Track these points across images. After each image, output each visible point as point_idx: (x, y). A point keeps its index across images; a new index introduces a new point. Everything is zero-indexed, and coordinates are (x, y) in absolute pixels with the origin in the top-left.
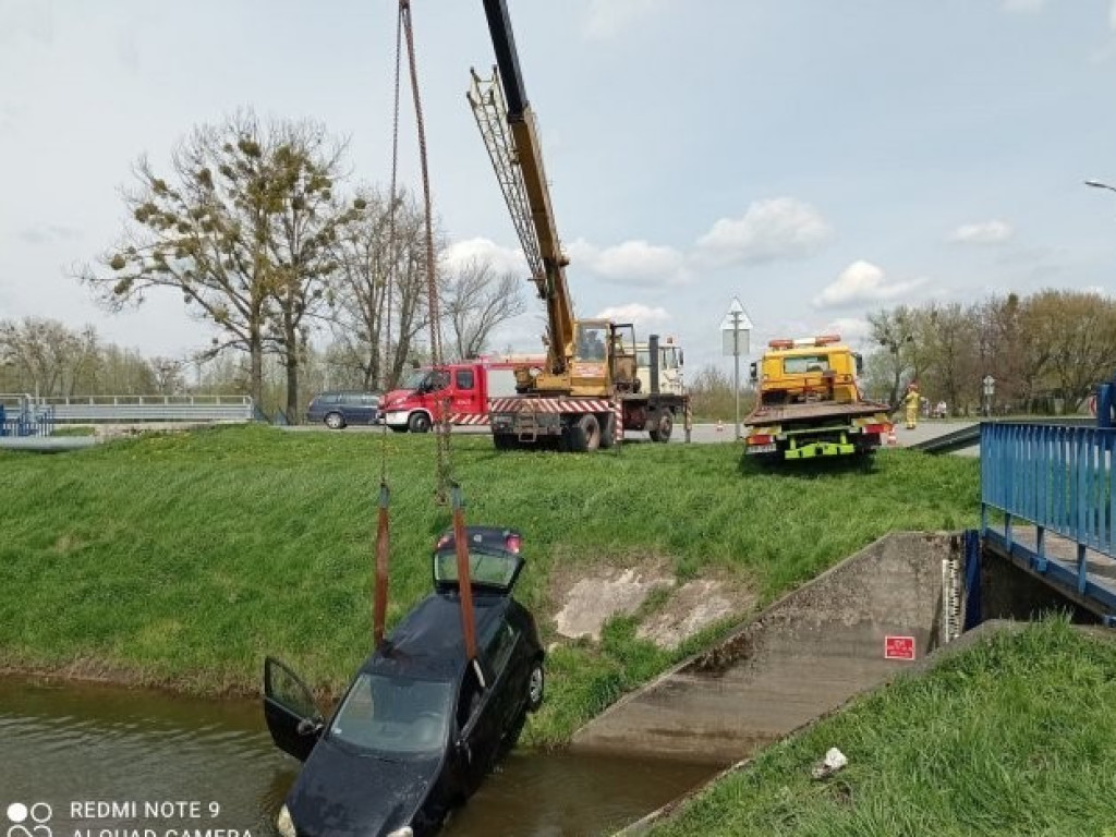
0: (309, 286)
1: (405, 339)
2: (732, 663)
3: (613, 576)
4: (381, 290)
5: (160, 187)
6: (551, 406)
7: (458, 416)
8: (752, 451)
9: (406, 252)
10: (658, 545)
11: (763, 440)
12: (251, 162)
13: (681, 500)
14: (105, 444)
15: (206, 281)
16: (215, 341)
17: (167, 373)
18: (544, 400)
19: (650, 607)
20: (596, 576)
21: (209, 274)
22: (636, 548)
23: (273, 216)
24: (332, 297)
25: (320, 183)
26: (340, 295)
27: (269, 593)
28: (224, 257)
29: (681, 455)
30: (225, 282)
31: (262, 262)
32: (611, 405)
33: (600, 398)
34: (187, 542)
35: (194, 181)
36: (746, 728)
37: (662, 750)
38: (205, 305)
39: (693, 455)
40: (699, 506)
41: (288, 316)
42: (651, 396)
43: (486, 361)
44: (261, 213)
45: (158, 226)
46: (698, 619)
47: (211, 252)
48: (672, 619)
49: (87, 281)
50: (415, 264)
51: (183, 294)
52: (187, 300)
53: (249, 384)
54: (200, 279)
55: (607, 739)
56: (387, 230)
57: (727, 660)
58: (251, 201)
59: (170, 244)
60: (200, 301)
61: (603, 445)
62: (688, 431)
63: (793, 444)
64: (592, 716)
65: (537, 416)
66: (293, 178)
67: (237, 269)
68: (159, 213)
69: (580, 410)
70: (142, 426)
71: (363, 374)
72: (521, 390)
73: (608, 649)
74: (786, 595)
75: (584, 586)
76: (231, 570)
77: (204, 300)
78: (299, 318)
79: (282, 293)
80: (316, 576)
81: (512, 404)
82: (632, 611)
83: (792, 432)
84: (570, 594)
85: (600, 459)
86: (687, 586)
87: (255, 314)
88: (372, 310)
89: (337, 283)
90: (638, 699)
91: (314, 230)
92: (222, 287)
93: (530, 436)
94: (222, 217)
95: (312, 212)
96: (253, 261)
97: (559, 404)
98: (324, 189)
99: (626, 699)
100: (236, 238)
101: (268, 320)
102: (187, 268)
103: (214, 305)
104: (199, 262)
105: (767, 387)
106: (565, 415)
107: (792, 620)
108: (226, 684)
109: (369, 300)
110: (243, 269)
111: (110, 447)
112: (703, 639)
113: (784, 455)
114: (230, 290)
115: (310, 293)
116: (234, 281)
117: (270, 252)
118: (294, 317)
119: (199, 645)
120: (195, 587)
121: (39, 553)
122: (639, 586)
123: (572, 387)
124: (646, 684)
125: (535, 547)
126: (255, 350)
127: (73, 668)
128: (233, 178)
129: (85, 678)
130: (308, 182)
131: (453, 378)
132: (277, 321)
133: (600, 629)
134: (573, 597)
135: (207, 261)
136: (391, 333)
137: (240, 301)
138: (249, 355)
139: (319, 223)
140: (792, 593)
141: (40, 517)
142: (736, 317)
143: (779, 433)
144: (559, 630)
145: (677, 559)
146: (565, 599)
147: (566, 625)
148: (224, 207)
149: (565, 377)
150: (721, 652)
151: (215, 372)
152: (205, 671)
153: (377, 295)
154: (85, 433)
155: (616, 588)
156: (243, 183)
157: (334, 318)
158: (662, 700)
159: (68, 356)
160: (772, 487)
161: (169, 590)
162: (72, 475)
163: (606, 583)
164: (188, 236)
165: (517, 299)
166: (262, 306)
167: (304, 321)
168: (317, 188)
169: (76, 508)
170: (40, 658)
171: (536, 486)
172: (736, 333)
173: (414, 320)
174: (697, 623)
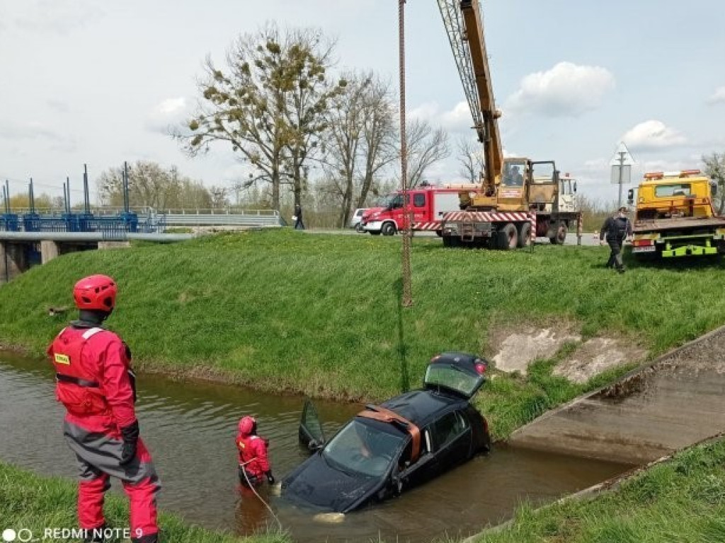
0: (309, 139)
1: (369, 174)
2: (629, 395)
3: (535, 332)
4: (354, 141)
5: (218, 76)
6: (485, 217)
7: (419, 224)
8: (636, 251)
9: (372, 116)
10: (568, 313)
11: (646, 244)
12: (274, 57)
13: (583, 283)
14: (198, 238)
15: (246, 137)
16: (251, 176)
17: (218, 196)
18: (480, 213)
19: (562, 354)
20: (522, 332)
21: (248, 132)
22: (550, 314)
23: (287, 93)
24: (323, 147)
25: (317, 70)
26: (328, 145)
27: (306, 332)
28: (257, 121)
29: (576, 253)
30: (257, 137)
31: (280, 123)
32: (529, 216)
33: (519, 212)
34: (255, 299)
35: (239, 71)
36: (637, 439)
37: (574, 448)
38: (246, 153)
39: (586, 253)
40: (597, 288)
41: (296, 159)
42: (553, 213)
43: (433, 188)
44: (280, 91)
45: (217, 102)
46: (599, 365)
47: (249, 118)
48: (579, 364)
49: (176, 138)
50: (377, 124)
51: (231, 145)
52: (235, 149)
53: (270, 204)
54: (242, 135)
55: (534, 438)
56: (359, 101)
57: (625, 393)
58: (274, 83)
59: (223, 113)
60: (242, 150)
61: (520, 245)
62: (579, 237)
63: (668, 246)
64: (525, 423)
65: (475, 224)
66: (301, 66)
67: (265, 128)
68: (218, 93)
69: (506, 219)
70: (220, 228)
71: (342, 198)
72: (463, 207)
73: (533, 380)
74: (672, 350)
75: (513, 339)
76: (281, 318)
77: (245, 149)
78: (302, 161)
79: (292, 144)
80: (335, 324)
81: (458, 215)
82: (548, 357)
83: (667, 238)
84: (504, 343)
85: (520, 255)
86: (590, 342)
87: (276, 158)
88: (348, 155)
89: (327, 137)
90: (559, 414)
91: (313, 101)
92: (256, 140)
93: (470, 237)
94: (256, 95)
95: (312, 89)
96: (274, 123)
97: (491, 215)
98: (320, 74)
99: (547, 413)
100: (264, 108)
101: (283, 161)
102: (235, 128)
103: (250, 152)
104: (242, 124)
105: (642, 207)
106: (495, 223)
107: (677, 367)
108: (284, 387)
109: (347, 148)
110: (269, 128)
111: (201, 241)
112: (606, 378)
113: (661, 253)
114: (260, 142)
115: (309, 144)
116: (263, 136)
117: (285, 118)
118: (299, 159)
119: (266, 362)
120: (260, 327)
121: (169, 303)
122: (554, 340)
123: (498, 205)
124: (564, 404)
125: (479, 312)
126: (275, 182)
127: (193, 372)
128: (263, 68)
129: (200, 377)
130: (310, 69)
131: (412, 199)
132: (289, 162)
133: (527, 367)
134: (506, 345)
135: (247, 124)
136: (360, 170)
137: (267, 149)
138: (271, 185)
139: (316, 96)
140: (677, 349)
141: (168, 281)
142: (622, 156)
143: (659, 239)
144: (497, 367)
145: (582, 324)
146: (501, 346)
147: (502, 364)
148: (257, 88)
149: (493, 198)
150: (621, 386)
151: (247, 195)
152: (271, 377)
153: (352, 146)
154: (184, 231)
155: (536, 341)
156: (269, 71)
157: (324, 161)
158: (576, 416)
159: (162, 185)
160: (654, 277)
161: (246, 328)
162: (185, 256)
163: (529, 337)
164: (235, 107)
165: (445, 146)
166: (280, 153)
167: (306, 162)
168: (316, 73)
169: (188, 276)
170: (174, 364)
171: (478, 271)
172: (621, 167)
173: (376, 161)
174: (599, 366)
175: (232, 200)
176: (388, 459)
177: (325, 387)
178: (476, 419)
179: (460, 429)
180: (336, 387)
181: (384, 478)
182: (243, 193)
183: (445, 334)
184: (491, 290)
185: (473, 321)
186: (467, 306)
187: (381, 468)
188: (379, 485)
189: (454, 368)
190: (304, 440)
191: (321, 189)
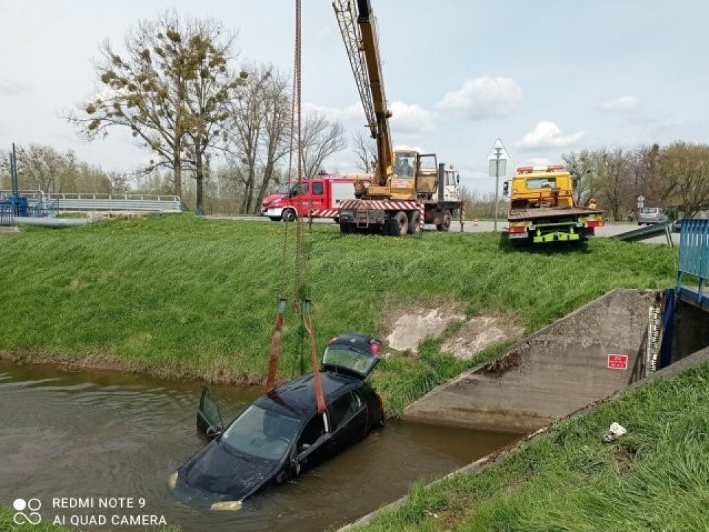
0: (211, 128)
1: (271, 163)
2: (508, 369)
3: (424, 312)
4: (256, 131)
5: (117, 60)
6: (378, 205)
7: (318, 211)
8: (512, 237)
9: (272, 107)
10: (453, 294)
11: (520, 230)
12: (175, 46)
13: (467, 267)
14: (93, 223)
15: (146, 123)
16: (152, 162)
17: (118, 182)
18: (374, 202)
19: (450, 333)
20: (413, 313)
21: (148, 118)
22: (438, 296)
23: (189, 81)
24: (225, 135)
25: (219, 60)
26: (230, 134)
27: (206, 318)
28: (158, 108)
29: (460, 239)
30: (158, 123)
31: (182, 111)
32: (418, 205)
33: (409, 201)
34: (153, 285)
35: (139, 57)
36: (515, 409)
37: (461, 420)
38: (146, 139)
39: (468, 239)
40: (480, 271)
41: (198, 147)
42: (439, 203)
43: (331, 178)
44: (181, 79)
45: (115, 86)
46: (482, 341)
47: (149, 104)
48: (464, 341)
49: (72, 121)
50: (278, 115)
51: (132, 131)
52: (135, 135)
53: (172, 190)
54: (143, 121)
55: (425, 413)
56: (260, 93)
57: (505, 367)
58: (174, 71)
59: (123, 98)
60: (142, 135)
61: (410, 232)
62: (462, 225)
63: (539, 233)
64: (417, 399)
65: (369, 211)
66: (202, 57)
67: (166, 115)
68: (116, 77)
69: (397, 208)
70: (117, 213)
71: (245, 185)
72: (358, 196)
73: (424, 358)
74: (544, 327)
75: (405, 319)
76: (180, 304)
77: (146, 135)
78: (204, 148)
79: (194, 132)
80: (235, 309)
81: (354, 203)
82: (437, 336)
83: (539, 225)
84: (396, 323)
85: (410, 241)
86: (473, 320)
87: (177, 145)
88: (250, 144)
89: (229, 127)
90: (447, 389)
91: (215, 91)
92: (157, 127)
93: (365, 224)
94: (156, 82)
95: (214, 79)
96: (175, 110)
97: (384, 204)
98: (221, 65)
99: (436, 389)
100: (165, 95)
101: (185, 149)
102: (134, 114)
103: (151, 138)
104: (142, 110)
105: (516, 197)
106: (387, 211)
107: (549, 342)
108: (183, 373)
109: (249, 138)
110: (170, 115)
111: (96, 226)
112: (488, 354)
113: (532, 240)
114: (161, 129)
115: (211, 132)
116: (164, 122)
117: (187, 106)
118: (201, 147)
119: (165, 348)
120: (159, 313)
121: (60, 290)
122: (441, 320)
123: (392, 194)
124: (451, 380)
125: (374, 295)
126: (177, 168)
127: (85, 361)
128: (163, 56)
129: (94, 366)
130: (211, 60)
131: (310, 187)
132: (191, 150)
133: (417, 345)
134: (398, 325)
135: (147, 110)
136: (262, 159)
137: (167, 135)
138: (173, 171)
139: (218, 87)
140: (548, 326)
141: (60, 267)
142: (498, 152)
143: (530, 225)
144: (390, 346)
145: (467, 304)
146: (393, 326)
147: (394, 342)
148: (157, 75)
149: (387, 188)
150: (501, 361)
151: (148, 181)
152: (168, 363)
153: (253, 135)
154: (78, 216)
155: (426, 321)
156: (170, 59)
157: (226, 149)
158: (462, 390)
159: (57, 169)
160: (528, 260)
161: (143, 315)
162: (79, 242)
163: (419, 317)
164: (135, 93)
165: (342, 139)
166: (181, 140)
167: (208, 150)
168: (217, 64)
169: (82, 263)
170: (65, 354)
171: (373, 256)
172: (497, 162)
173: (277, 151)
174: (481, 343)
175: (134, 186)
176: (287, 442)
177: (225, 371)
178: (371, 397)
179: (357, 408)
180: (237, 372)
181: (283, 461)
182: (145, 179)
183: (342, 316)
184: (385, 274)
185: (368, 303)
186: (362, 289)
187: (280, 451)
188: (278, 469)
189: (350, 349)
190: (202, 426)
191: (223, 176)
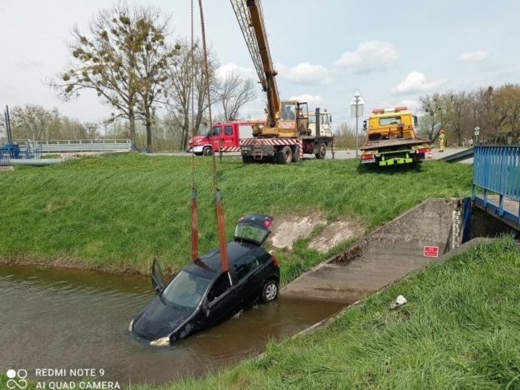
0: (155, 87)
1: (200, 112)
2: (353, 259)
3: (298, 220)
4: (188, 89)
5: (84, 40)
6: (269, 142)
7: (225, 147)
8: (363, 162)
9: (200, 70)
10: (319, 206)
11: (369, 157)
12: (126, 27)
13: (329, 185)
14: (65, 162)
15: (107, 86)
16: (113, 114)
17: (91, 130)
18: (266, 140)
19: (315, 234)
20: (290, 220)
21: (108, 82)
22: (309, 207)
23: (137, 54)
24: (166, 93)
25: (158, 37)
26: (170, 91)
27: (142, 228)
28: (115, 74)
29: (330, 165)
30: (116, 86)
31: (133, 76)
32: (297, 141)
33: (292, 138)
35: (100, 37)
36: (359, 288)
37: (320, 297)
38: (108, 97)
39: (335, 165)
40: (338, 188)
41: (146, 102)
42: (316, 138)
43: (238, 122)
44: (132, 52)
45: (83, 60)
46: (337, 239)
47: (109, 72)
48: (325, 240)
49: (53, 86)
50: (204, 76)
51: (97, 92)
52: (99, 95)
53: (128, 135)
54: (105, 85)
55: (295, 292)
56: (190, 60)
57: (351, 258)
58: (126, 46)
59: (90, 68)
60: (105, 95)
61: (293, 161)
62: (333, 154)
63: (383, 158)
64: (289, 283)
65: (263, 147)
66: (146, 35)
67: (122, 80)
68: (85, 53)
69: (283, 144)
70: (82, 154)
71: (182, 129)
72: (255, 135)
73: (296, 253)
74: (379, 228)
75: (285, 225)
76: (124, 218)
77: (107, 95)
78: (151, 103)
79: (143, 91)
80: (163, 221)
81: (251, 142)
82: (306, 236)
83: (383, 153)
84: (278, 228)
85: (292, 167)
86: (332, 224)
87: (131, 101)
88: (185, 99)
89: (168, 86)
90: (310, 275)
91: (156, 60)
92: (115, 88)
93: (259, 157)
94: (114, 55)
95: (155, 51)
96: (128, 75)
97: (273, 141)
98: (161, 40)
99: (304, 275)
100: (120, 65)
101: (137, 104)
102: (98, 80)
103: (111, 97)
104: (104, 76)
105: (371, 132)
106: (276, 146)
107: (381, 239)
109: (183, 94)
110: (124, 80)
111: (67, 164)
112: (340, 248)
113: (379, 163)
114: (118, 90)
115: (155, 91)
116: (120, 85)
117: (136, 72)
118: (148, 102)
119: (112, 251)
120: (109, 226)
121: (40, 211)
122: (310, 225)
123: (279, 133)
124: (313, 268)
125: (262, 208)
126: (131, 118)
127: (57, 261)
128: (118, 35)
129: (62, 265)
130: (153, 37)
131: (223, 130)
132: (141, 104)
133: (292, 244)
134: (280, 230)
135: (107, 76)
136: (194, 109)
137: (123, 95)
138: (128, 120)
139: (159, 56)
140: (381, 227)
141: (38, 195)
142: (357, 98)
143: (377, 154)
144: (273, 245)
145: (328, 213)
146: (277, 230)
147: (277, 243)
148: (114, 50)
149: (276, 128)
150: (348, 254)
152: (115, 263)
153: (187, 91)
154: (56, 157)
155: (299, 226)
156: (122, 37)
157: (168, 103)
158: (321, 275)
159: (46, 122)
160: (373, 179)
161: (97, 228)
162: (52, 176)
163: (295, 223)
164: (98, 64)
166: (134, 97)
167: (154, 104)
168: (157, 40)
169: (54, 191)
170: (42, 257)
171: (263, 180)
172: (357, 106)
173: (204, 103)
174: (337, 241)
180: (163, 267)
182: (110, 127)
184: (271, 192)
186: (254, 204)
191: (167, 123)
